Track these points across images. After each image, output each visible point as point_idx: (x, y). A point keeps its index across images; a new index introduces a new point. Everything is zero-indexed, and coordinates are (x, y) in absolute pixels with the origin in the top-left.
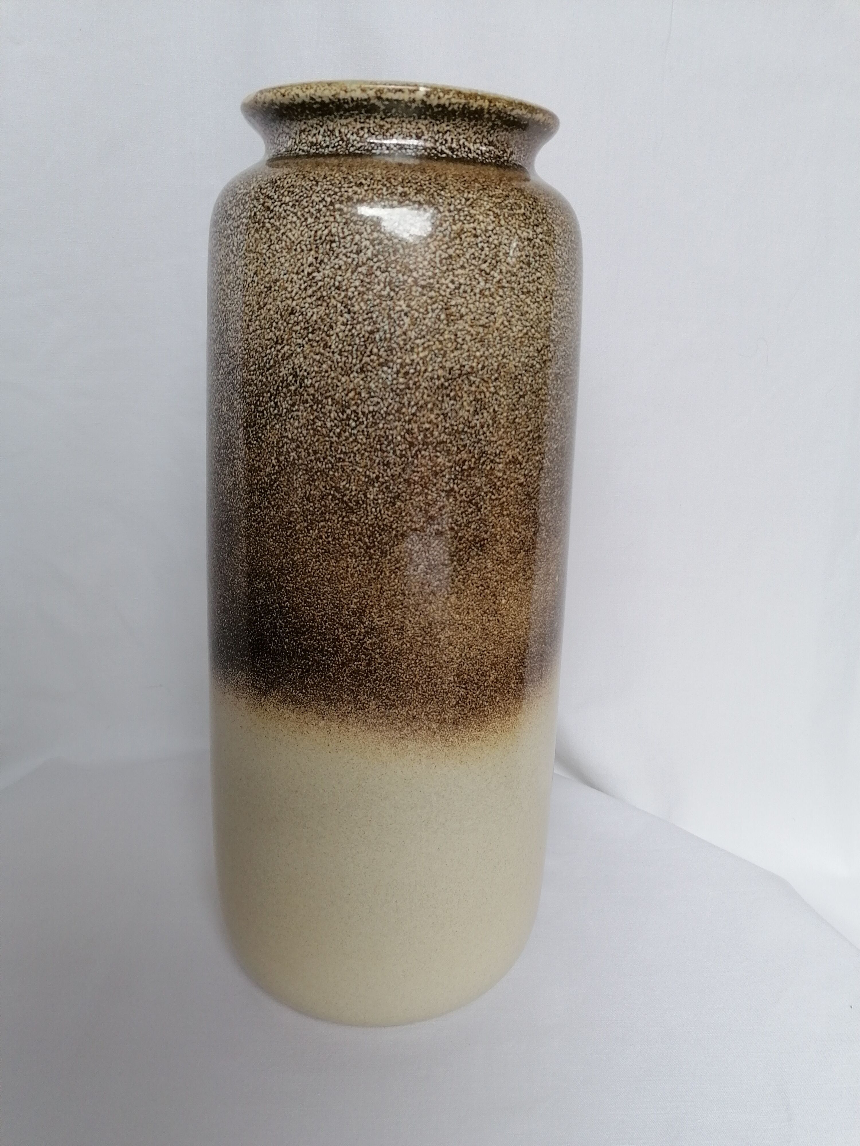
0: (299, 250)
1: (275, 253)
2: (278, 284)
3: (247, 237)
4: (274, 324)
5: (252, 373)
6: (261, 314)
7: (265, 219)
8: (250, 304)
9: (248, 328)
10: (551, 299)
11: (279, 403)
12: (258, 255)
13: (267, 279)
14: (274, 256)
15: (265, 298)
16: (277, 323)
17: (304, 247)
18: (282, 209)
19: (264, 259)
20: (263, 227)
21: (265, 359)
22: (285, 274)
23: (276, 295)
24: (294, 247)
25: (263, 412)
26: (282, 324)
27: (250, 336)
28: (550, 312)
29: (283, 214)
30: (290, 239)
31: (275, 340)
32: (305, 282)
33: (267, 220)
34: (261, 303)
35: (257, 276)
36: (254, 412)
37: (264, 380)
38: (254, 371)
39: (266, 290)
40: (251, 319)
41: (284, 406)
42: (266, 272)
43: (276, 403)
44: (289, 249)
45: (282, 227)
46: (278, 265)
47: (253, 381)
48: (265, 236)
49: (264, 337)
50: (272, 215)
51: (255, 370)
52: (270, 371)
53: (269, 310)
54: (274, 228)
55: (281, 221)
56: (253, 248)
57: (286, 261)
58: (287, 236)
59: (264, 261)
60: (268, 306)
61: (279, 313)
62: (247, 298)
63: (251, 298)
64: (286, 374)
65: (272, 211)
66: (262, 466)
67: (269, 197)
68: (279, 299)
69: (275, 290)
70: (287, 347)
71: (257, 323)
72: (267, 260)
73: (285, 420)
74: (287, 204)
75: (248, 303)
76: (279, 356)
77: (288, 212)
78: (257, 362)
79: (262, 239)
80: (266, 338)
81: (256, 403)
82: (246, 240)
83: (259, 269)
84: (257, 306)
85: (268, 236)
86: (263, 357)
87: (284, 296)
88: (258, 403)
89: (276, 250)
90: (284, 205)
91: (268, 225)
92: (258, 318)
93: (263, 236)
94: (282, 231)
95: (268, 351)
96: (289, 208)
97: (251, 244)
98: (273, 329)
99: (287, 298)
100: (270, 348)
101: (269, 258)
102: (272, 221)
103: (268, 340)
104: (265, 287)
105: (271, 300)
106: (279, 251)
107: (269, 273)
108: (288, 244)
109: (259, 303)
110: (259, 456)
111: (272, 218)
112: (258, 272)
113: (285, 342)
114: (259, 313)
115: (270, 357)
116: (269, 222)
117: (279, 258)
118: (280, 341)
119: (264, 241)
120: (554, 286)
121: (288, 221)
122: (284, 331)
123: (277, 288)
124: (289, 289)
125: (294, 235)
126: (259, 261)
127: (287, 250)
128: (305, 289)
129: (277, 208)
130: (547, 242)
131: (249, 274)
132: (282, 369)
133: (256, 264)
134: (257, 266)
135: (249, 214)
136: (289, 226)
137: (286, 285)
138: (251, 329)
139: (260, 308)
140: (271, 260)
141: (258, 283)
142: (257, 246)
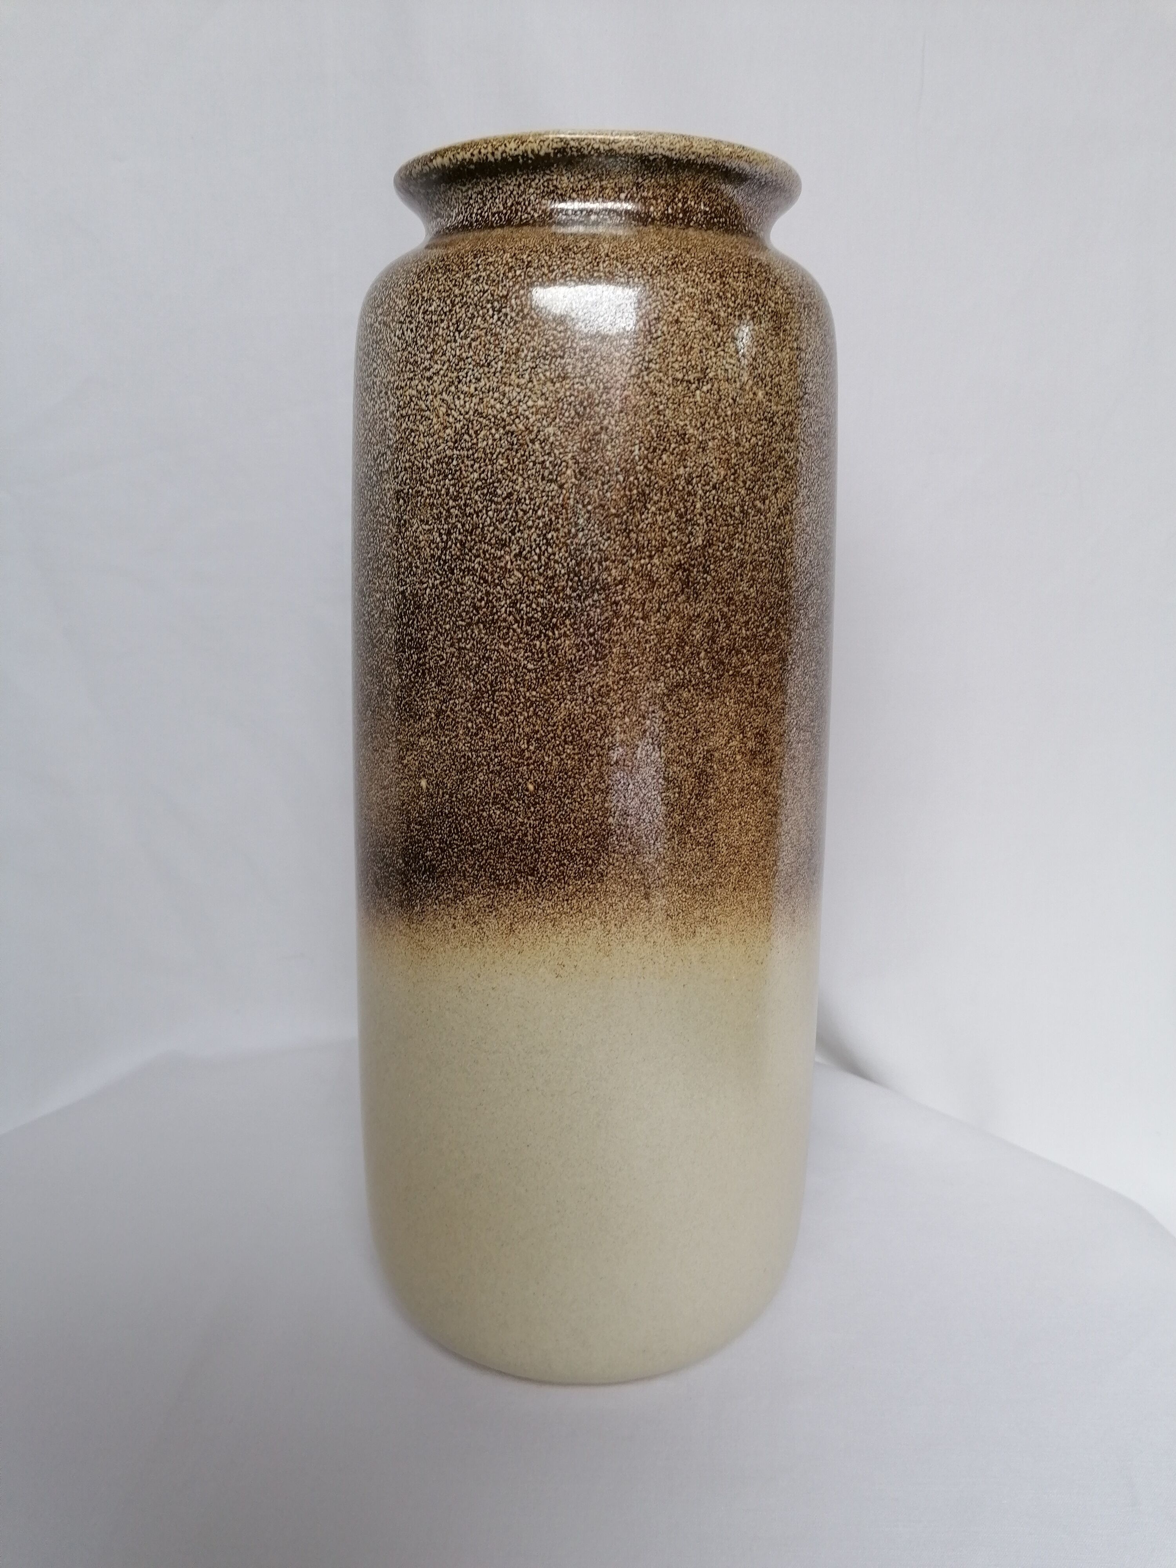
10: (386, 393)
28: (386, 410)
120: (389, 377)
130: (385, 323)
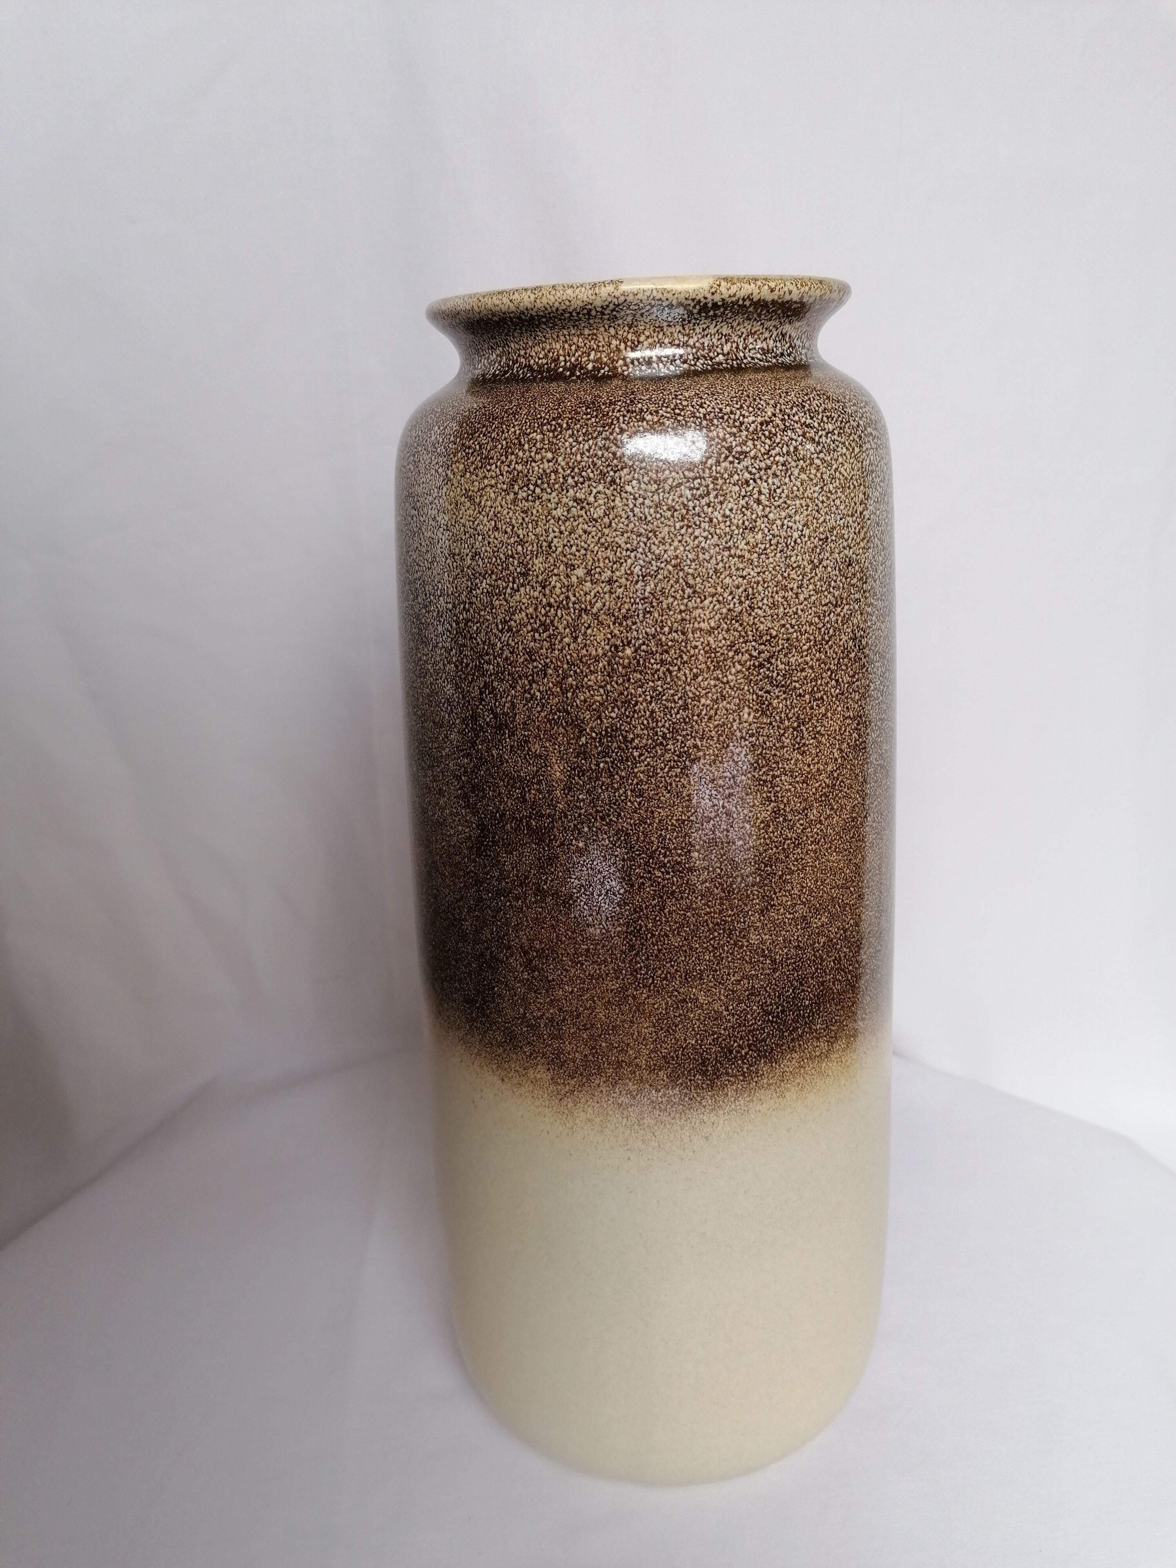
0: (852, 487)
1: (829, 495)
2: (835, 532)
3: (787, 480)
4: (833, 583)
5: (805, 653)
6: (816, 575)
7: (812, 454)
8: (799, 566)
9: (797, 598)
11: (840, 680)
12: (808, 500)
13: (821, 529)
14: (828, 498)
15: (820, 554)
16: (835, 581)
17: (855, 483)
18: (829, 439)
19: (817, 505)
20: (811, 464)
21: (823, 630)
22: (841, 519)
23: (833, 546)
24: (848, 485)
25: (822, 698)
26: (840, 581)
27: (800, 607)
29: (832, 446)
30: (843, 476)
31: (834, 603)
32: (859, 524)
33: (816, 455)
34: (816, 561)
35: (808, 528)
36: (810, 702)
37: (823, 657)
38: (808, 650)
39: (820, 543)
40: (802, 584)
41: (845, 681)
42: (820, 521)
43: (837, 681)
44: (843, 488)
45: (833, 462)
46: (834, 509)
47: (807, 664)
48: (816, 475)
49: (821, 604)
50: (820, 448)
51: (810, 648)
52: (830, 643)
53: (826, 567)
54: (825, 465)
55: (832, 455)
56: (799, 494)
57: (841, 502)
58: (840, 473)
59: (816, 508)
60: (825, 563)
61: (837, 568)
62: (793, 559)
63: (799, 558)
64: (846, 641)
65: (818, 443)
66: (822, 767)
67: (808, 426)
68: (837, 551)
69: (832, 541)
70: (847, 607)
71: (811, 587)
72: (820, 505)
73: (847, 698)
74: (832, 432)
75: (795, 565)
76: (839, 622)
77: (837, 443)
78: (812, 638)
79: (812, 480)
80: (823, 603)
81: (813, 689)
82: (786, 484)
83: (810, 518)
84: (811, 566)
85: (819, 475)
86: (820, 629)
87: (841, 546)
88: (815, 689)
89: (830, 492)
90: (830, 435)
91: (817, 462)
92: (812, 581)
93: (812, 476)
94: (834, 467)
95: (827, 619)
96: (836, 437)
97: (795, 488)
98: (832, 590)
99: (844, 548)
100: (829, 615)
101: (823, 502)
102: (822, 455)
103: (826, 605)
104: (820, 540)
105: (827, 554)
106: (833, 491)
107: (824, 521)
108: (842, 481)
109: (812, 562)
110: (817, 756)
111: (821, 452)
112: (809, 523)
113: (844, 602)
114: (813, 574)
115: (829, 626)
116: (818, 458)
117: (834, 501)
118: (839, 603)
119: (815, 481)
121: (839, 454)
122: (843, 588)
123: (834, 538)
124: (846, 536)
125: (846, 470)
126: (810, 509)
127: (841, 490)
128: (859, 532)
129: (824, 439)
131: (795, 527)
132: (843, 636)
133: (805, 513)
134: (807, 516)
135: (785, 450)
136: (840, 460)
137: (843, 532)
138: (802, 597)
139: (816, 567)
140: (825, 505)
141: (809, 537)
142: (805, 490)
